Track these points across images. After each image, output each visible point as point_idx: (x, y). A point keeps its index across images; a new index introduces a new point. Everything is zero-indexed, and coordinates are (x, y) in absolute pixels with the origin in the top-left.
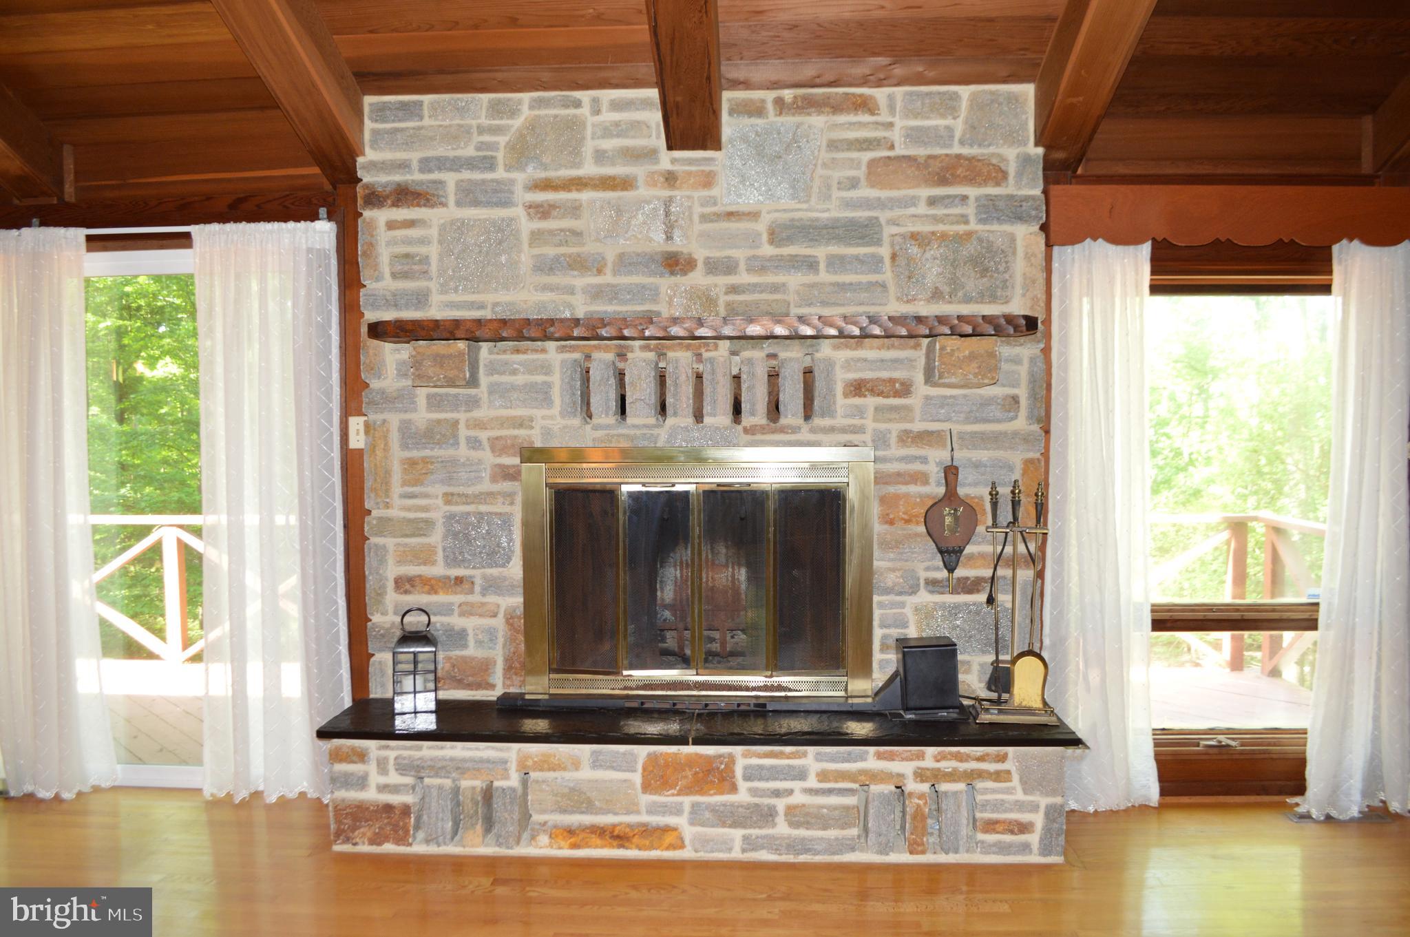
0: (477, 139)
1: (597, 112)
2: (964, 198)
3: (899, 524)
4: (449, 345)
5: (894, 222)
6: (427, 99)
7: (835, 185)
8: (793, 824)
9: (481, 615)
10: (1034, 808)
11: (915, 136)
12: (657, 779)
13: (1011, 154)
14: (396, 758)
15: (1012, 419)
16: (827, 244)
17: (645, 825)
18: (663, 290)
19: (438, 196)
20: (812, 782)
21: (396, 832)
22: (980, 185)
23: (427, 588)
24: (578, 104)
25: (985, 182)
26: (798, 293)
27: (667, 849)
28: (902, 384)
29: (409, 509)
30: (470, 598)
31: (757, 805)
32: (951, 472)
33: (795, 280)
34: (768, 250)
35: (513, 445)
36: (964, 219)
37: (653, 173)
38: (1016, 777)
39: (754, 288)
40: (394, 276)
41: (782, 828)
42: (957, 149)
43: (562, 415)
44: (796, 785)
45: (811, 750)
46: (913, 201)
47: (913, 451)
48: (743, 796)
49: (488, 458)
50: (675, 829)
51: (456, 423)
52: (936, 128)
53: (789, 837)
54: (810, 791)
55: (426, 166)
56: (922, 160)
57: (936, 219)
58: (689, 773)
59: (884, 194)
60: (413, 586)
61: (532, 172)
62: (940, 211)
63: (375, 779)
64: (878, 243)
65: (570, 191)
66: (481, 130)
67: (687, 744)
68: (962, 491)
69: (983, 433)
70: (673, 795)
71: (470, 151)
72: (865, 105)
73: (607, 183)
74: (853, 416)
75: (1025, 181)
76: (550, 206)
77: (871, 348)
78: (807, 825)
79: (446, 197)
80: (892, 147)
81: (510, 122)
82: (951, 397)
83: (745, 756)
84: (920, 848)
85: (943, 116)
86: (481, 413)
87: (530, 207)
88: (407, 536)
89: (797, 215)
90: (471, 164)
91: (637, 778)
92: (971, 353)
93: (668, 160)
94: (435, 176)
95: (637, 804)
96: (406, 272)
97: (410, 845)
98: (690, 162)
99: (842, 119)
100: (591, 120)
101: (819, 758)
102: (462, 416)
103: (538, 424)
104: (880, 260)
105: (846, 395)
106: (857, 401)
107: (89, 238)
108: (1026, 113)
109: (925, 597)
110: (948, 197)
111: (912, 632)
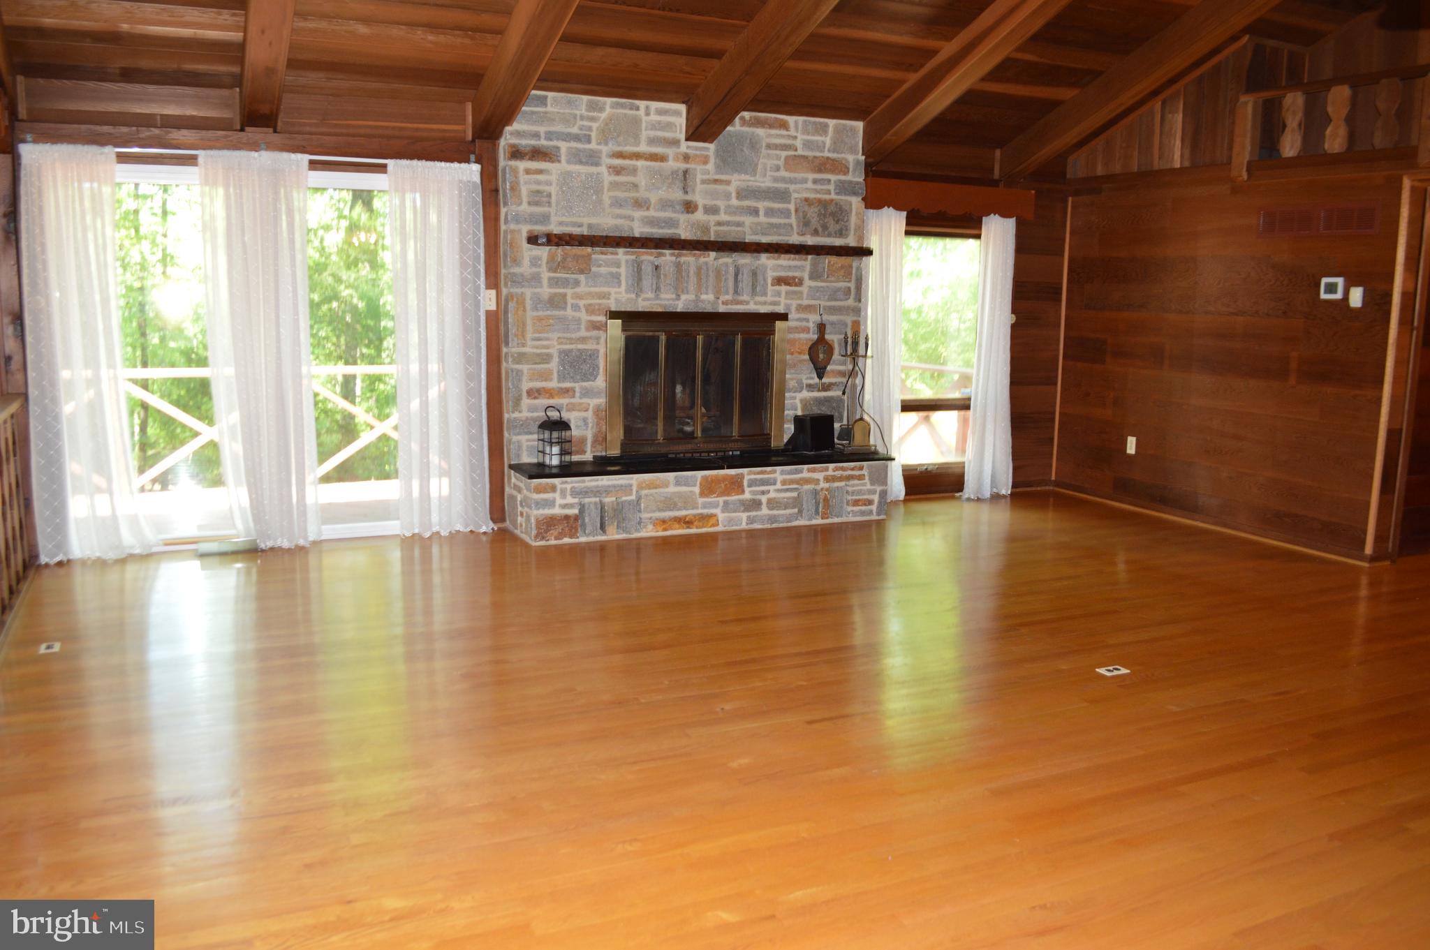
0: (580, 123)
1: (648, 114)
2: (829, 181)
3: (796, 355)
4: (583, 249)
5: (795, 191)
6: (550, 95)
7: (768, 169)
8: (770, 509)
9: (579, 410)
10: (874, 492)
11: (807, 145)
12: (708, 489)
13: (851, 158)
14: (571, 489)
15: (847, 299)
16: (764, 201)
17: (701, 514)
18: (681, 221)
19: (557, 156)
20: (779, 486)
21: (571, 531)
22: (837, 174)
23: (547, 395)
24: (638, 109)
25: (839, 173)
26: (751, 228)
27: (711, 527)
28: (799, 279)
29: (537, 347)
30: (572, 400)
31: (754, 500)
32: (821, 327)
33: (748, 220)
34: (734, 202)
35: (599, 310)
36: (829, 192)
37: (678, 154)
38: (867, 478)
39: (728, 223)
40: (529, 203)
41: (765, 511)
42: (826, 154)
43: (627, 291)
44: (771, 488)
45: (778, 469)
46: (805, 181)
47: (803, 316)
48: (747, 495)
49: (584, 316)
50: (715, 515)
51: (565, 295)
52: (817, 141)
53: (769, 515)
54: (778, 491)
55: (549, 136)
56: (810, 158)
57: (817, 191)
58: (723, 485)
59: (792, 175)
60: (540, 394)
61: (612, 147)
62: (819, 187)
63: (559, 501)
64: (789, 202)
65: (632, 159)
66: (582, 118)
67: (724, 469)
68: (827, 337)
69: (834, 307)
70: (715, 497)
71: (575, 130)
72: (784, 125)
73: (654, 157)
74: (775, 296)
75: (857, 173)
76: (621, 168)
77: (785, 259)
78: (779, 508)
79: (560, 156)
80: (796, 150)
81: (599, 115)
82: (821, 287)
83: (749, 474)
84: (826, 516)
85: (821, 136)
86: (582, 289)
87: (610, 167)
88: (536, 363)
89: (750, 184)
90: (577, 138)
91: (697, 490)
92: (842, 265)
93: (685, 146)
94: (555, 143)
95: (698, 503)
96: (538, 202)
97: (578, 537)
98: (696, 149)
99: (774, 132)
100: (644, 118)
101: (782, 473)
102: (569, 292)
103: (613, 296)
104: (788, 211)
105: (772, 285)
106: (777, 288)
107: (312, 162)
108: (858, 137)
109: (806, 394)
110: (823, 179)
111: (799, 413)
